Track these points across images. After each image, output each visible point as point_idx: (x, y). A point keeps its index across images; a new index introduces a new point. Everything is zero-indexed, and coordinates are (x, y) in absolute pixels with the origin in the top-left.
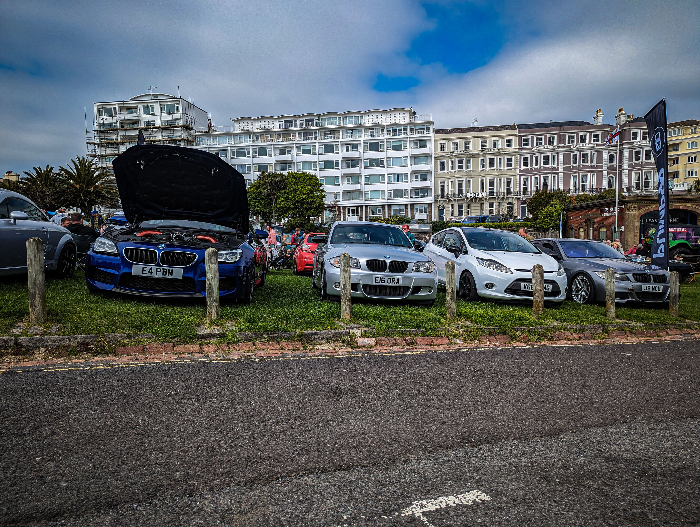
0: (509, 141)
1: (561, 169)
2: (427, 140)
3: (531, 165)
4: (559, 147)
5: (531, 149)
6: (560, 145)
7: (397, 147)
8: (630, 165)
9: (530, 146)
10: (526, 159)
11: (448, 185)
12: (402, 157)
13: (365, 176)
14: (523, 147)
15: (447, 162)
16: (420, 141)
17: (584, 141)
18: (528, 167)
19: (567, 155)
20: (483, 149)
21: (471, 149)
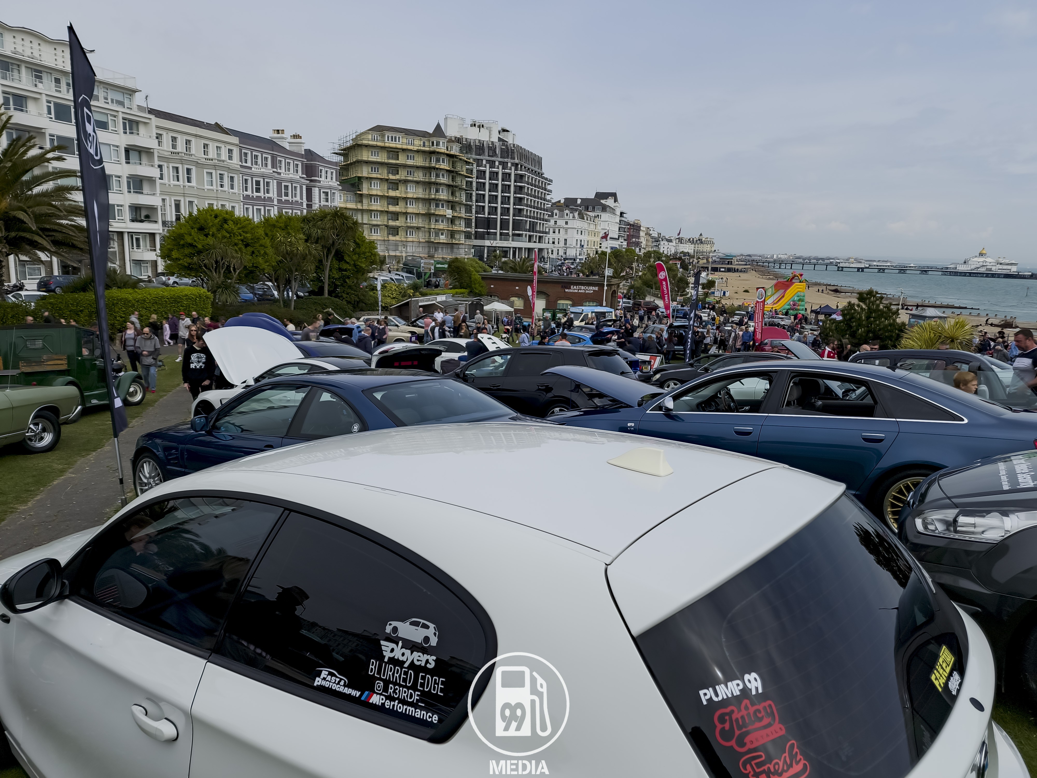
0: (230, 151)
2: (137, 123)
3: (253, 193)
4: (273, 172)
5: (251, 168)
6: (275, 170)
8: (320, 207)
9: (249, 164)
10: (246, 180)
11: (171, 205)
12: (109, 145)
14: (244, 164)
15: (169, 167)
16: (131, 121)
17: (289, 170)
18: (249, 193)
19: (279, 184)
20: (206, 156)
21: (193, 151)
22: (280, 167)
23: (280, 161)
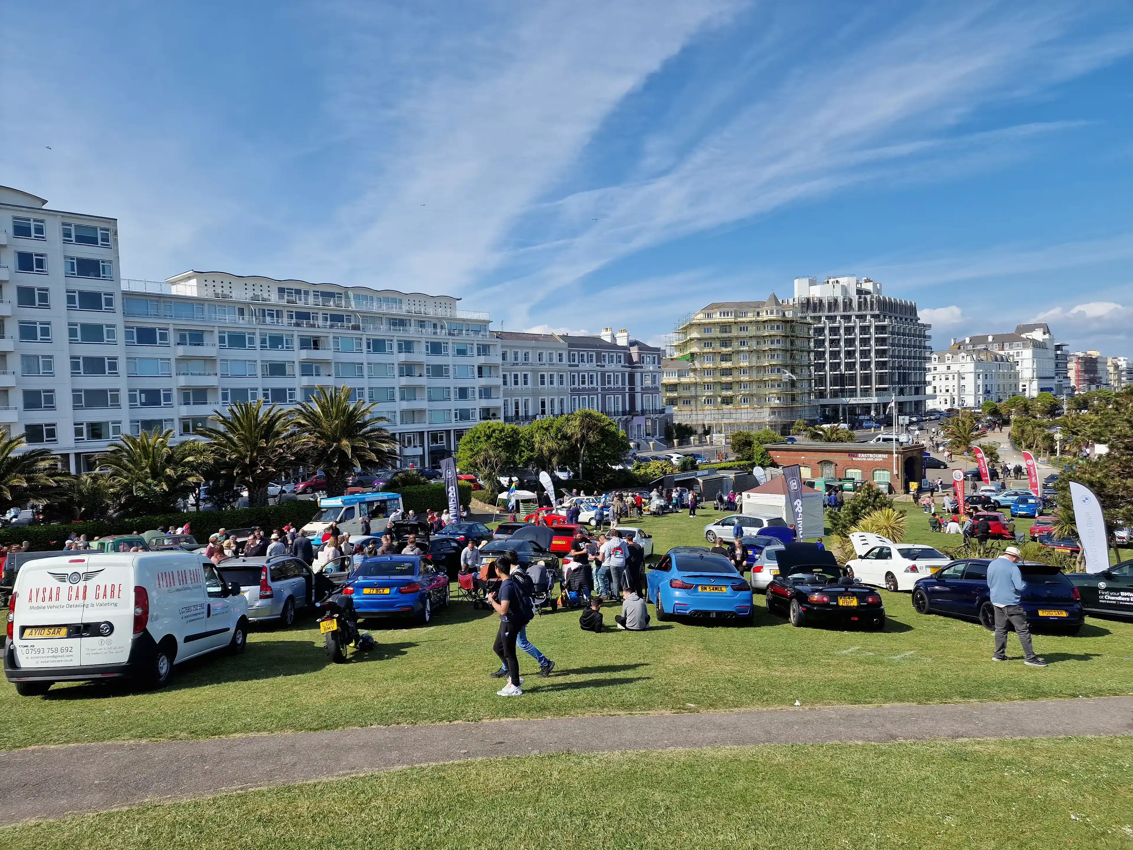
0: (560, 355)
1: (599, 390)
2: (489, 345)
3: (579, 385)
4: (597, 366)
5: (578, 366)
6: (599, 364)
7: (461, 352)
8: (642, 389)
9: (576, 363)
10: (574, 376)
11: (512, 404)
12: (468, 366)
13: (428, 388)
14: (572, 363)
15: (510, 375)
16: (483, 346)
17: (612, 361)
18: (576, 386)
19: (603, 374)
20: (541, 362)
21: (530, 361)
22: (604, 360)
23: (604, 356)
